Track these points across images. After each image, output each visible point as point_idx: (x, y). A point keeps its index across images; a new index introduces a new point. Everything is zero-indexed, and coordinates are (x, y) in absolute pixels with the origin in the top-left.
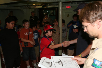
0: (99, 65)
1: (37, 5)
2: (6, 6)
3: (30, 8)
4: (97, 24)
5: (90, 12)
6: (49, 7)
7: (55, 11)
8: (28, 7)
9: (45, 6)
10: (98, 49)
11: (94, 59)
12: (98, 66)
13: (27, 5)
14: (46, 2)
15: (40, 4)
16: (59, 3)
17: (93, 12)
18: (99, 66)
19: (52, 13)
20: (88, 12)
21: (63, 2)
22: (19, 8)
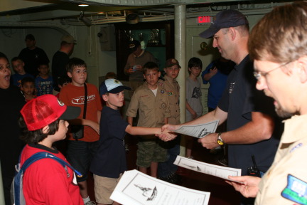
0: (303, 193)
1: (108, 15)
2: (18, 17)
3: (89, 25)
4: (299, 70)
5: (282, 30)
7: (163, 32)
8: (82, 20)
10: (300, 145)
11: (289, 176)
12: (300, 195)
13: (79, 16)
14: (136, 4)
15: (119, 12)
16: (176, 8)
17: (292, 31)
18: (302, 196)
19: (156, 38)
20: (277, 30)
21: (188, 6)
22: (57, 23)
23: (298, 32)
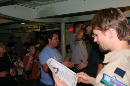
1: (33, 28)
5: (103, 18)
6: (48, 30)
9: (43, 29)
11: (104, 74)
12: (107, 82)
15: (37, 27)
16: (61, 24)
17: (106, 18)
18: (109, 82)
21: (66, 23)
22: (10, 32)
23: (109, 19)
